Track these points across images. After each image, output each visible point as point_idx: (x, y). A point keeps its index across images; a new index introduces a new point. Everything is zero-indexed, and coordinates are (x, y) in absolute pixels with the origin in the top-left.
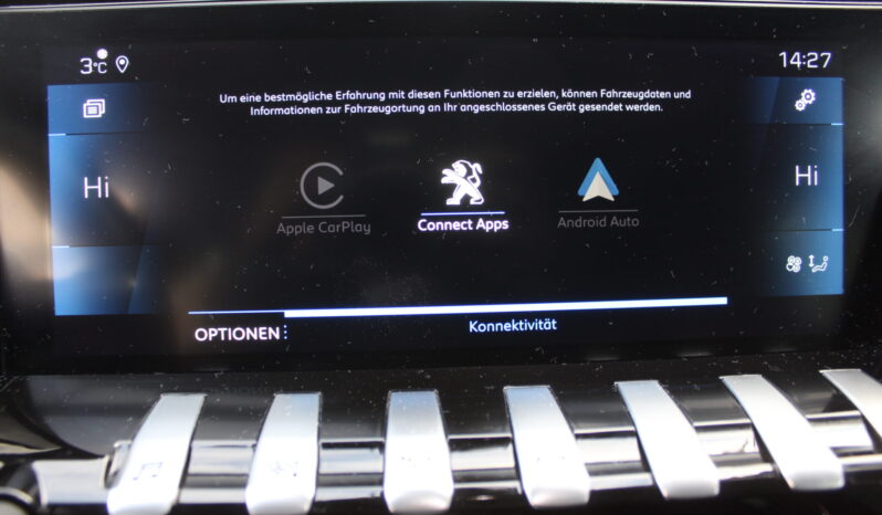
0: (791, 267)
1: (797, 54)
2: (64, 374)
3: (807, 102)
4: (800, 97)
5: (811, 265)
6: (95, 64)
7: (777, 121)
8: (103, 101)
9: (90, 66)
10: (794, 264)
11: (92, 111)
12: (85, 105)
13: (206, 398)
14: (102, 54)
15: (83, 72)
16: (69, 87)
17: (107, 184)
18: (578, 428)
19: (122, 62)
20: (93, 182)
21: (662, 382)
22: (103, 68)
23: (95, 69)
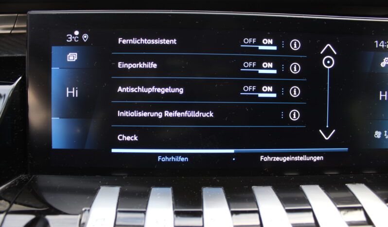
0: (376, 136)
1: (383, 42)
2: (55, 175)
3: (386, 63)
4: (383, 61)
5: (385, 135)
6: (73, 38)
7: (373, 71)
8: (76, 54)
9: (71, 38)
10: (378, 134)
11: (71, 58)
12: (68, 56)
13: (121, 188)
14: (77, 33)
15: (68, 41)
16: (62, 47)
17: (77, 91)
18: (287, 206)
19: (85, 36)
20: (71, 90)
21: (321, 186)
22: (77, 39)
23: (73, 39)
